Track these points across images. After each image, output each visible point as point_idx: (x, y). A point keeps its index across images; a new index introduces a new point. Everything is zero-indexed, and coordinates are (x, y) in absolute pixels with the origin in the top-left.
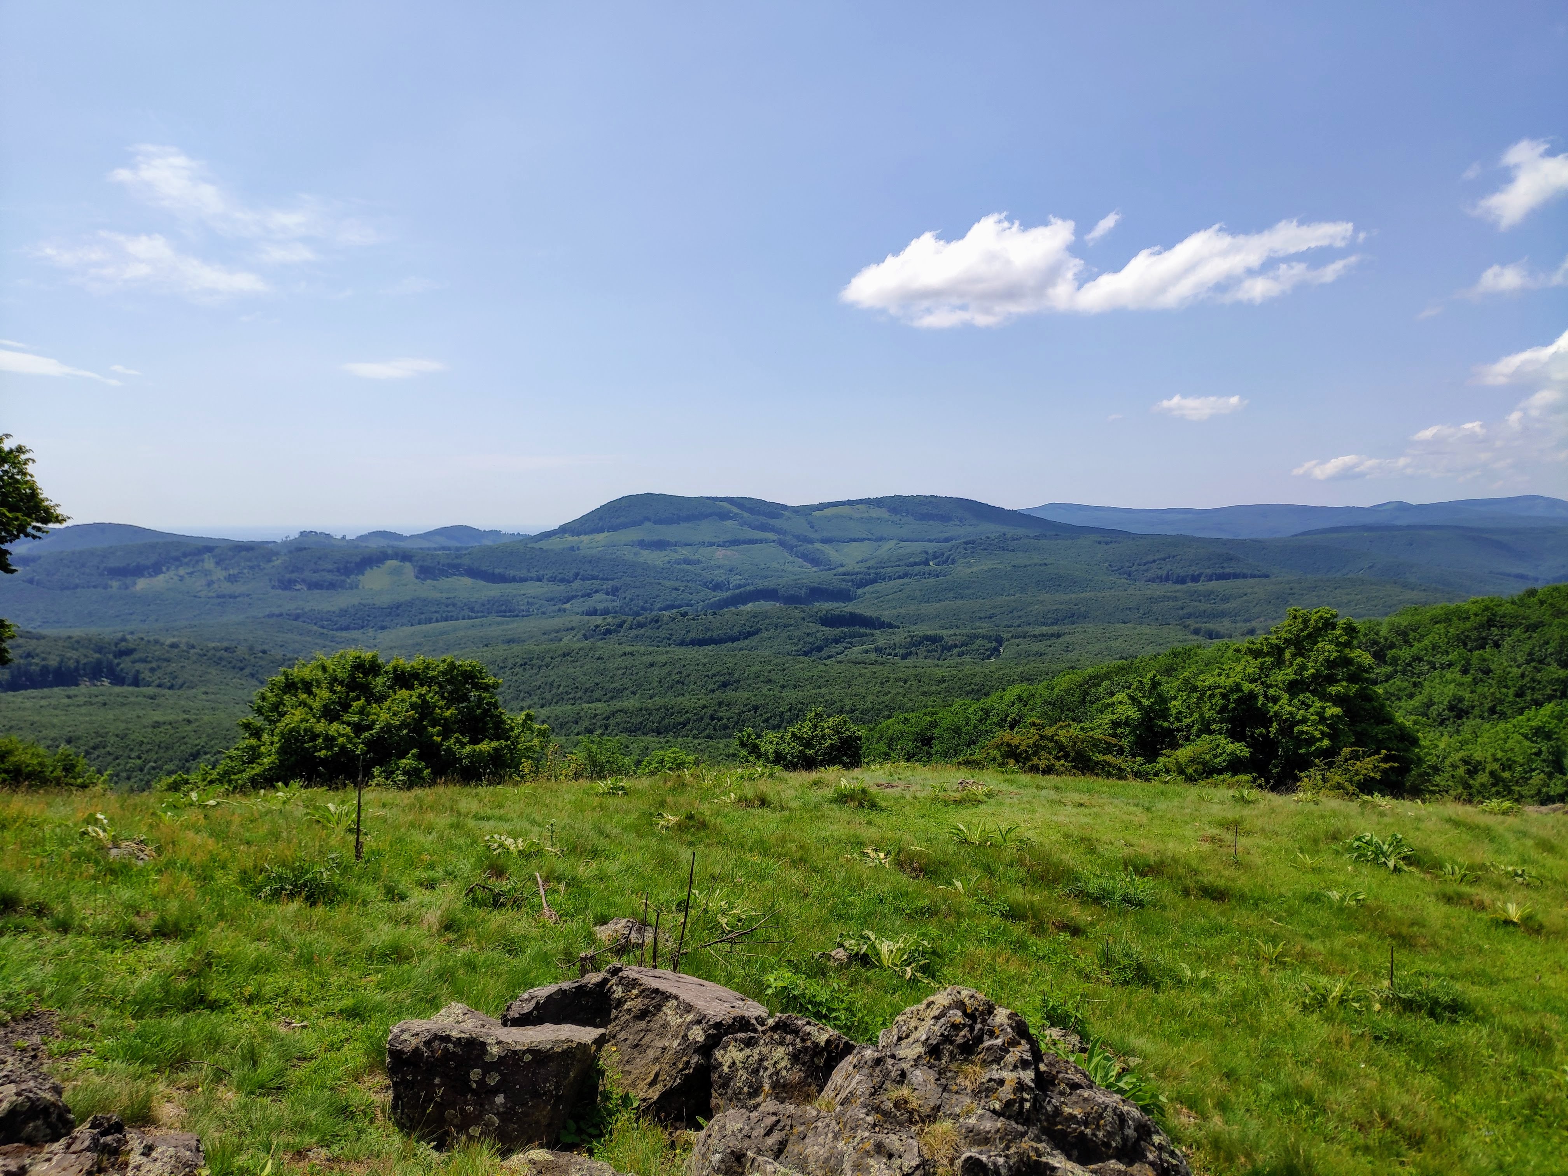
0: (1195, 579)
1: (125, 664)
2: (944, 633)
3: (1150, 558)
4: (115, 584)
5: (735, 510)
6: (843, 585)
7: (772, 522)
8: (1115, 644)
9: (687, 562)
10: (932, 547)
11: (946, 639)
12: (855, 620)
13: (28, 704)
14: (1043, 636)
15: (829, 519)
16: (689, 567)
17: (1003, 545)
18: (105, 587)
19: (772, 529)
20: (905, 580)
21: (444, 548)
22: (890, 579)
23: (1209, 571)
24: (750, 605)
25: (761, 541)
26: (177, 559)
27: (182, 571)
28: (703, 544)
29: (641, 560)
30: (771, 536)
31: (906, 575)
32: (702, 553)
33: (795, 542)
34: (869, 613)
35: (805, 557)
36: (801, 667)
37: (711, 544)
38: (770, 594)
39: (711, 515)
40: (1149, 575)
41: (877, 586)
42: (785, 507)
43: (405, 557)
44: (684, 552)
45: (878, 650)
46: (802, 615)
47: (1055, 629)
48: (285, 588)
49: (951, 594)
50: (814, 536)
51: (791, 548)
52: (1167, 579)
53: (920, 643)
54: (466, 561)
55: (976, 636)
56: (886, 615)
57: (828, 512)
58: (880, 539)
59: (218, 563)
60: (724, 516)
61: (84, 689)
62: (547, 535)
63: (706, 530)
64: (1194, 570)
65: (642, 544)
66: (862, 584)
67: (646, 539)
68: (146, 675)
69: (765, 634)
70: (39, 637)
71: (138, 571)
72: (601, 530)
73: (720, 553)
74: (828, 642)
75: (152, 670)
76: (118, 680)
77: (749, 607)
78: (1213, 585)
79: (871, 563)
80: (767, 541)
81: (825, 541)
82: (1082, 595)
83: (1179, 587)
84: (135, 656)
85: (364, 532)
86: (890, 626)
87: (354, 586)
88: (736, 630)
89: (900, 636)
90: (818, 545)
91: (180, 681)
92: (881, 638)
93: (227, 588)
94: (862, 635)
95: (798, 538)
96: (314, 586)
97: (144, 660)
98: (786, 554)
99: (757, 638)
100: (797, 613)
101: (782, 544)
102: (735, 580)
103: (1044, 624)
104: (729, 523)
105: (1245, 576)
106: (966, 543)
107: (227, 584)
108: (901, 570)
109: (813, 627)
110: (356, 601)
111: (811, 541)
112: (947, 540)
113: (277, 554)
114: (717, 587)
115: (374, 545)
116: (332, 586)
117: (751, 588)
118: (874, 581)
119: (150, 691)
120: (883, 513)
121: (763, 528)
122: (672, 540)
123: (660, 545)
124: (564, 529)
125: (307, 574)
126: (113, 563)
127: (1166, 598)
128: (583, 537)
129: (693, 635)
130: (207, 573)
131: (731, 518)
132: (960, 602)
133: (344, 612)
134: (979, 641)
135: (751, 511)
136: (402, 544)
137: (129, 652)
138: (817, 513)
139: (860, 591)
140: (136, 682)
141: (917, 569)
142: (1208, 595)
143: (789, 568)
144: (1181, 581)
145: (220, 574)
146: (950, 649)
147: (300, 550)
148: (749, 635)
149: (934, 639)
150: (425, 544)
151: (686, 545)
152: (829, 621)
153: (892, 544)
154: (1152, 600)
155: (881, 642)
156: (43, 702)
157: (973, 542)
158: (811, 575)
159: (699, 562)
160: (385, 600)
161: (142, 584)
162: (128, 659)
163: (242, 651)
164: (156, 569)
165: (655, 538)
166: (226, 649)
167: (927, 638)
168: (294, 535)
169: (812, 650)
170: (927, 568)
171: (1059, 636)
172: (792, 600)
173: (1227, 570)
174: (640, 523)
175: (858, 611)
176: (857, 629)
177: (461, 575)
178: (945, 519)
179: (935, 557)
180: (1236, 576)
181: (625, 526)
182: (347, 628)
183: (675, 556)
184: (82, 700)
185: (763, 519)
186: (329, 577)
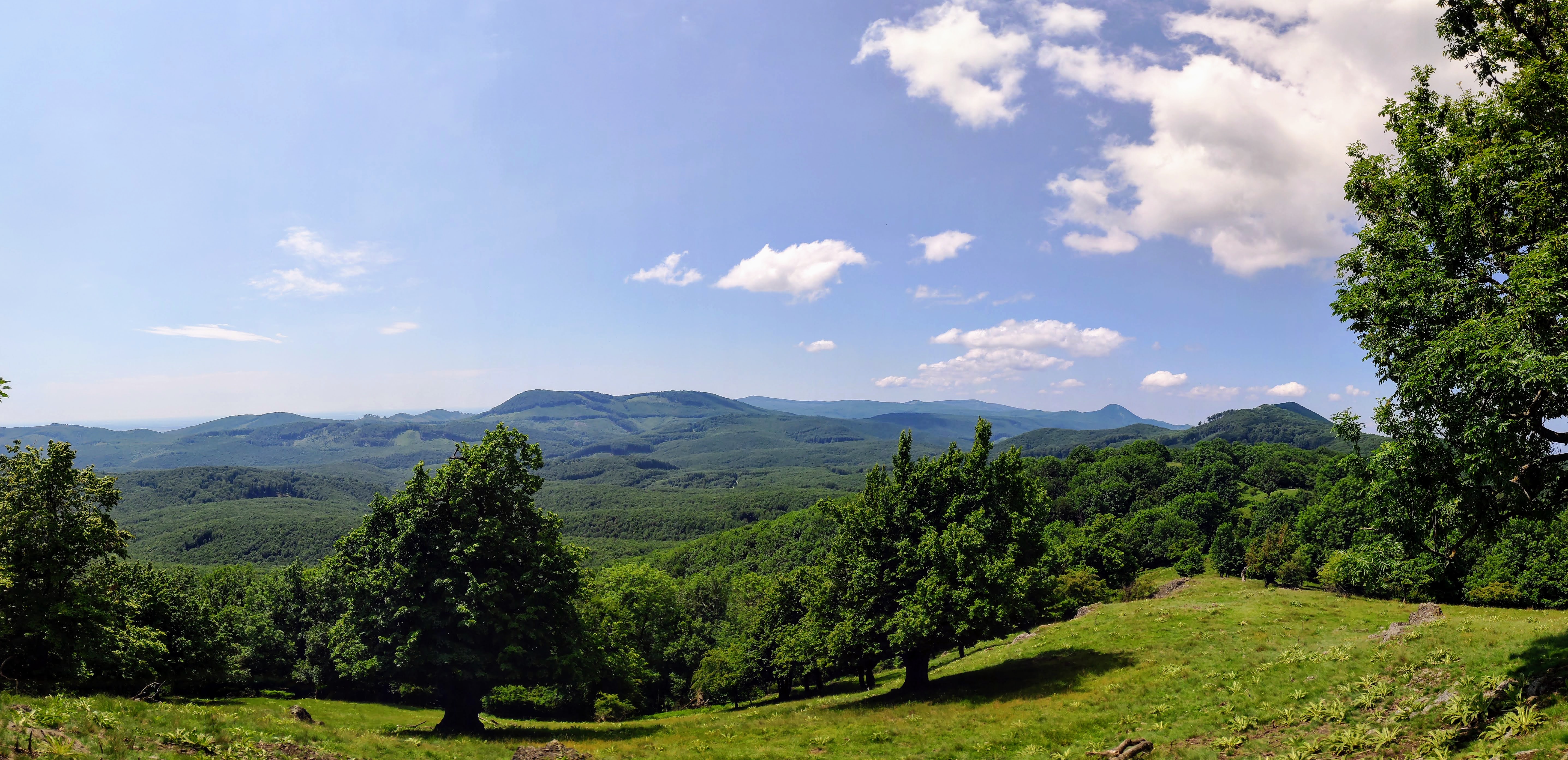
0: (829, 441)
1: (296, 486)
2: (705, 472)
3: (806, 429)
4: (285, 443)
5: (584, 399)
6: (646, 443)
7: (605, 405)
8: (795, 478)
9: (559, 429)
10: (694, 421)
11: (707, 476)
12: (655, 464)
13: (259, 505)
14: (757, 474)
15: (636, 404)
16: (561, 432)
17: (731, 420)
18: (281, 445)
19: (605, 410)
20: (680, 440)
21: (433, 423)
22: (672, 439)
23: (835, 437)
24: (595, 455)
25: (598, 417)
26: (311, 431)
27: (313, 437)
28: (567, 418)
29: (534, 428)
30: (604, 413)
31: (680, 437)
32: (567, 424)
33: (618, 417)
34: (662, 460)
35: (624, 426)
36: (633, 493)
37: (572, 419)
38: (606, 449)
39: (571, 401)
40: (806, 438)
41: (664, 444)
42: (611, 397)
43: (416, 428)
44: (557, 424)
45: (670, 482)
46: (627, 461)
47: (763, 469)
48: (360, 446)
49: (706, 449)
50: (628, 413)
51: (616, 421)
52: (815, 440)
53: (693, 478)
54: (445, 430)
55: (722, 474)
56: (671, 461)
57: (635, 399)
58: (664, 416)
59: (329, 433)
60: (578, 402)
61: (280, 498)
62: (485, 414)
63: (568, 411)
64: (828, 436)
65: (535, 419)
66: (657, 442)
67: (537, 415)
68: (305, 492)
69: (607, 473)
70: (260, 471)
71: (294, 437)
72: (512, 411)
73: (577, 424)
74: (643, 478)
75: (308, 489)
76: (294, 494)
77: (595, 456)
78: (837, 444)
79: (661, 430)
80: (602, 417)
81: (633, 417)
82: (775, 449)
83: (821, 445)
84: (300, 482)
85: (394, 414)
86: (675, 468)
87: (392, 444)
88: (592, 470)
89: (681, 474)
90: (630, 419)
91: (320, 496)
92: (672, 475)
93: (334, 445)
94: (661, 474)
95: (619, 414)
96: (374, 444)
97: (304, 484)
98: (613, 424)
99: (603, 475)
100: (624, 460)
101: (611, 418)
102: (586, 439)
103: (756, 466)
104: (581, 406)
105: (852, 440)
106: (713, 419)
107: (333, 443)
108: (677, 434)
109: (634, 469)
110: (393, 452)
111: (626, 417)
112: (700, 417)
113: (356, 427)
114: (576, 444)
115: (399, 421)
116: (382, 444)
117: (595, 445)
118: (663, 441)
119: (309, 500)
120: (664, 400)
121: (600, 409)
122: (551, 416)
123: (544, 419)
124: (494, 411)
125: (370, 438)
126: (283, 433)
127: (817, 452)
128: (503, 415)
129: (568, 473)
130: (324, 437)
131: (581, 403)
132: (711, 453)
133: (388, 459)
134: (725, 477)
135: (592, 399)
136: (411, 420)
137: (297, 479)
138: (629, 400)
139: (655, 447)
140: (301, 496)
141: (686, 434)
142: (837, 449)
143: (614, 432)
144: (822, 441)
145: (330, 438)
146: (710, 481)
147: (367, 425)
148: (598, 473)
149: (701, 476)
150: (423, 421)
151: (558, 419)
152: (642, 465)
153: (670, 419)
154: (810, 453)
155: (672, 478)
156: (265, 505)
157: (716, 418)
158: (627, 437)
159: (565, 429)
160: (407, 452)
161: (296, 443)
162: (297, 483)
163: (347, 480)
164: (302, 436)
165: (542, 415)
166: (340, 479)
167: (697, 475)
168: (361, 417)
169: (633, 483)
170: (691, 434)
171: (766, 473)
172: (618, 452)
173: (844, 436)
174: (533, 407)
175: (656, 458)
176: (657, 470)
177: (443, 437)
178: (699, 404)
179: (695, 426)
180: (848, 439)
181: (525, 408)
182: (390, 467)
183: (552, 426)
184: (281, 504)
185: (600, 404)
186: (380, 439)
